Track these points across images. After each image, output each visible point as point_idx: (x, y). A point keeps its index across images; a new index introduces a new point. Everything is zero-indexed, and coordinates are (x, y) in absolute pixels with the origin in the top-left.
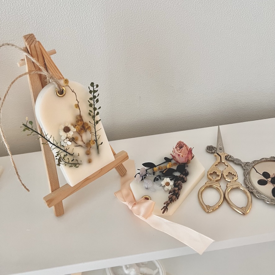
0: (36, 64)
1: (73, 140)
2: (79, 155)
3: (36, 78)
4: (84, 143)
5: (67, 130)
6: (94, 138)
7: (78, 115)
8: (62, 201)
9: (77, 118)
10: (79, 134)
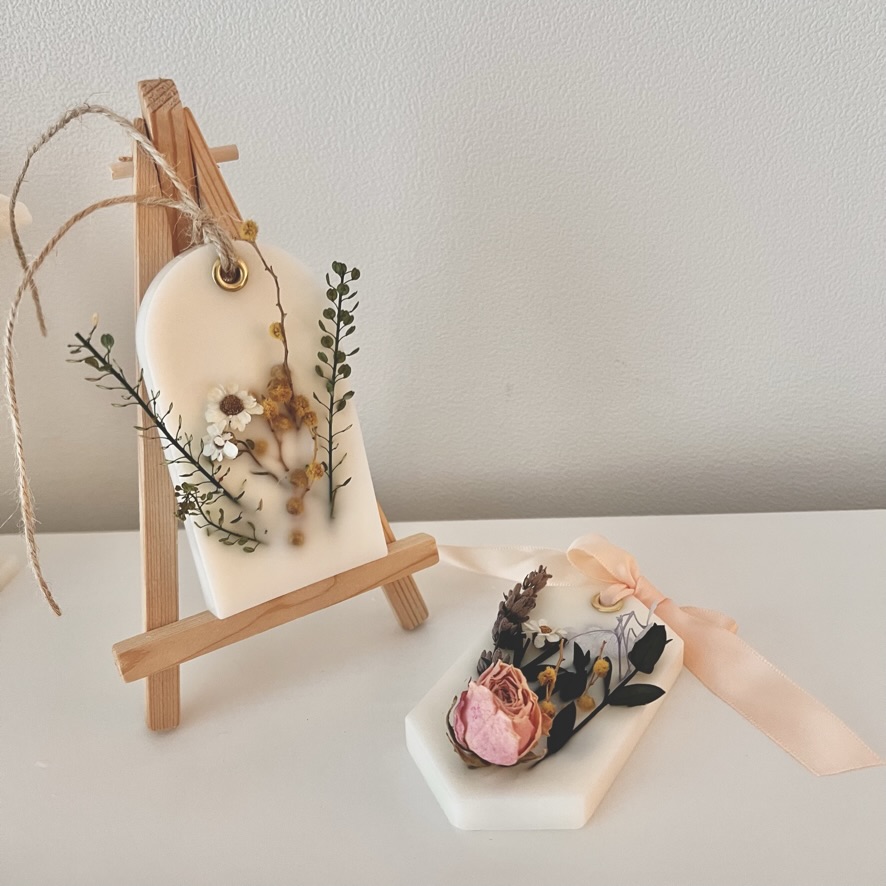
0: (166, 174)
1: (249, 448)
2: (260, 508)
3: (160, 219)
4: (287, 470)
5: (232, 405)
6: (323, 457)
7: (279, 366)
8: (178, 667)
9: (273, 373)
10: (273, 431)
